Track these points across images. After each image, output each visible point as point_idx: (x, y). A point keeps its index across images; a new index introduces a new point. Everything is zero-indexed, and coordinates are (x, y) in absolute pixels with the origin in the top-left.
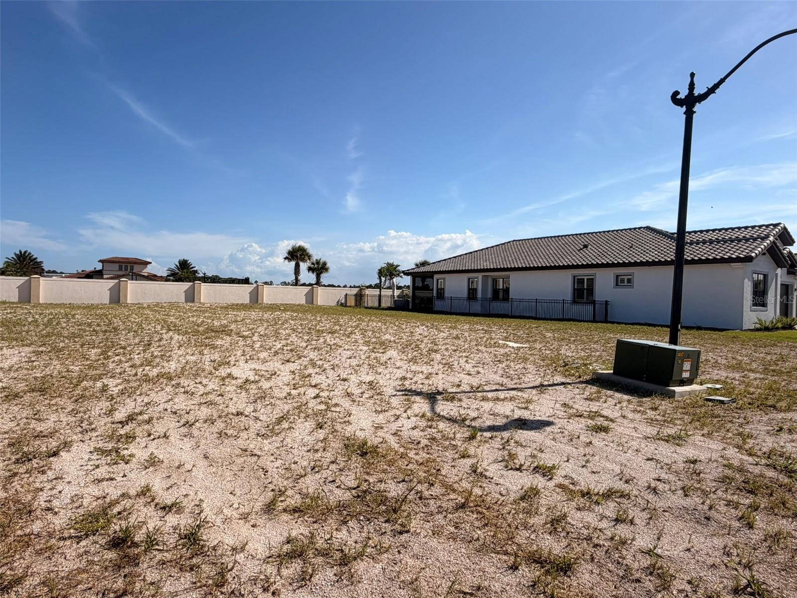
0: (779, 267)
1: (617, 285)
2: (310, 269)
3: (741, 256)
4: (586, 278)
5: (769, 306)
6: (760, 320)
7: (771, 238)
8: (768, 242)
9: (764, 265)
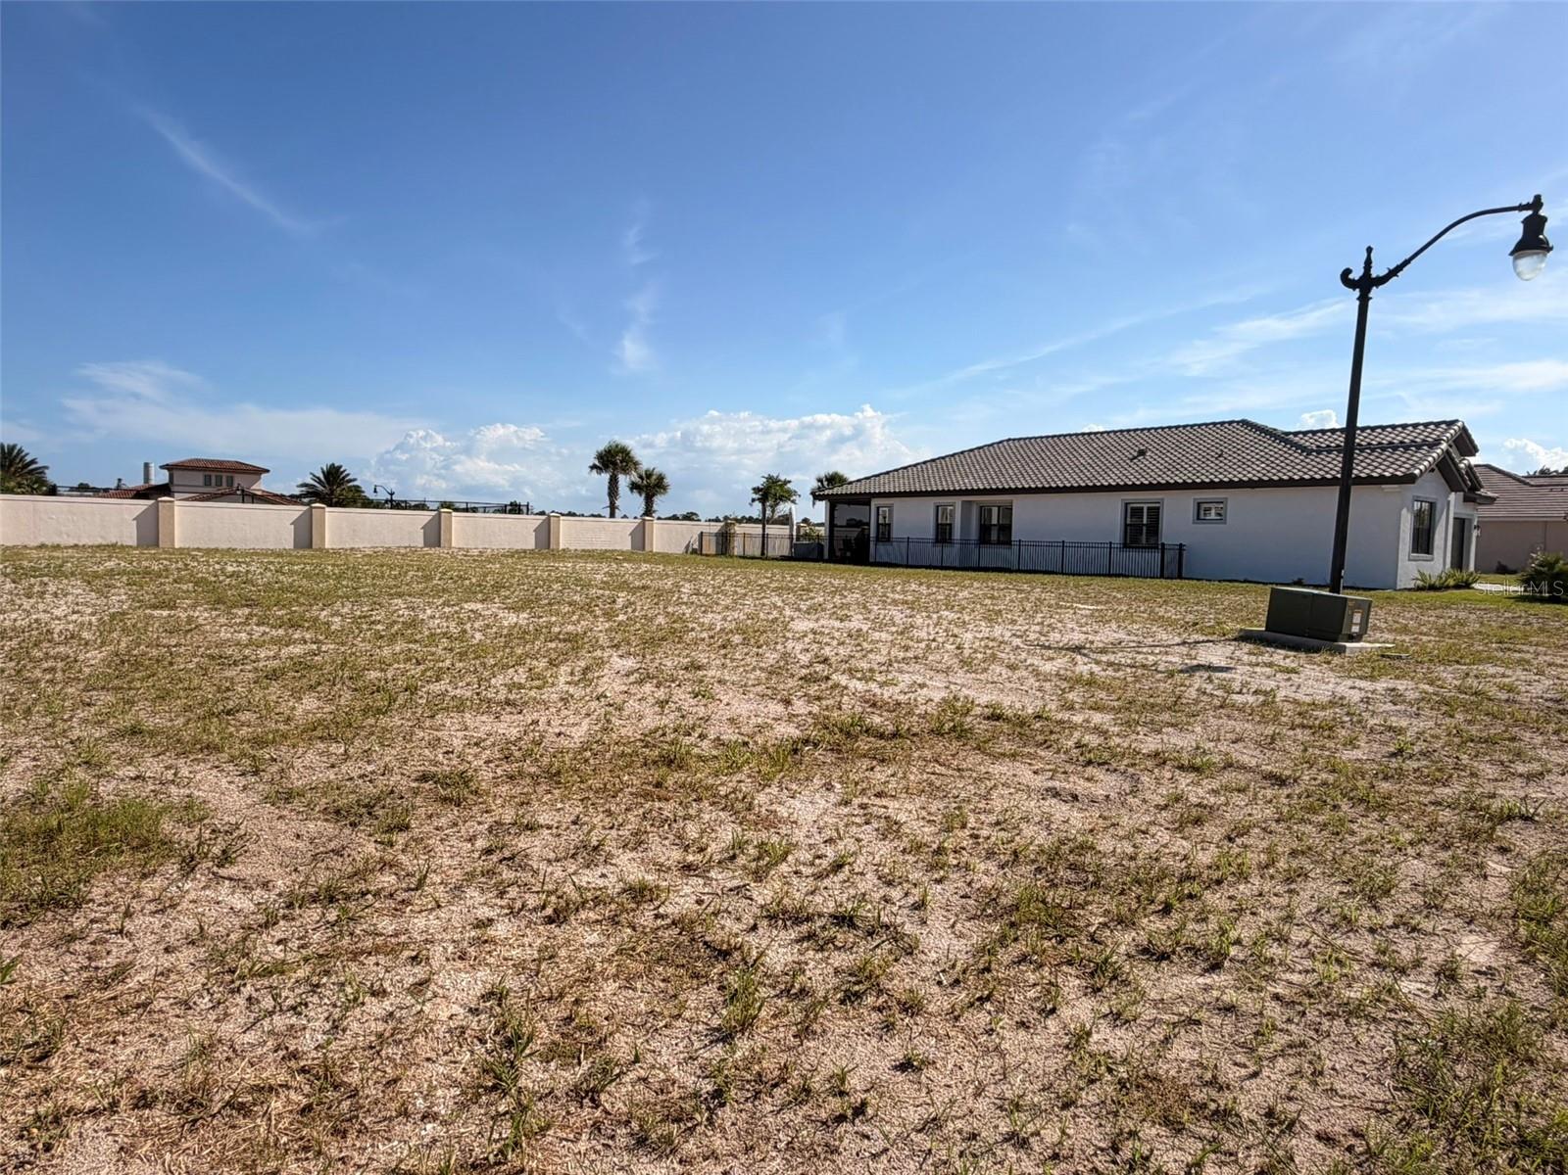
0: (1452, 491)
1: (1198, 518)
2: (634, 487)
3: (1398, 473)
4: (1145, 506)
5: (1435, 552)
6: (1422, 574)
7: (1444, 446)
8: (1439, 451)
9: (1431, 488)
